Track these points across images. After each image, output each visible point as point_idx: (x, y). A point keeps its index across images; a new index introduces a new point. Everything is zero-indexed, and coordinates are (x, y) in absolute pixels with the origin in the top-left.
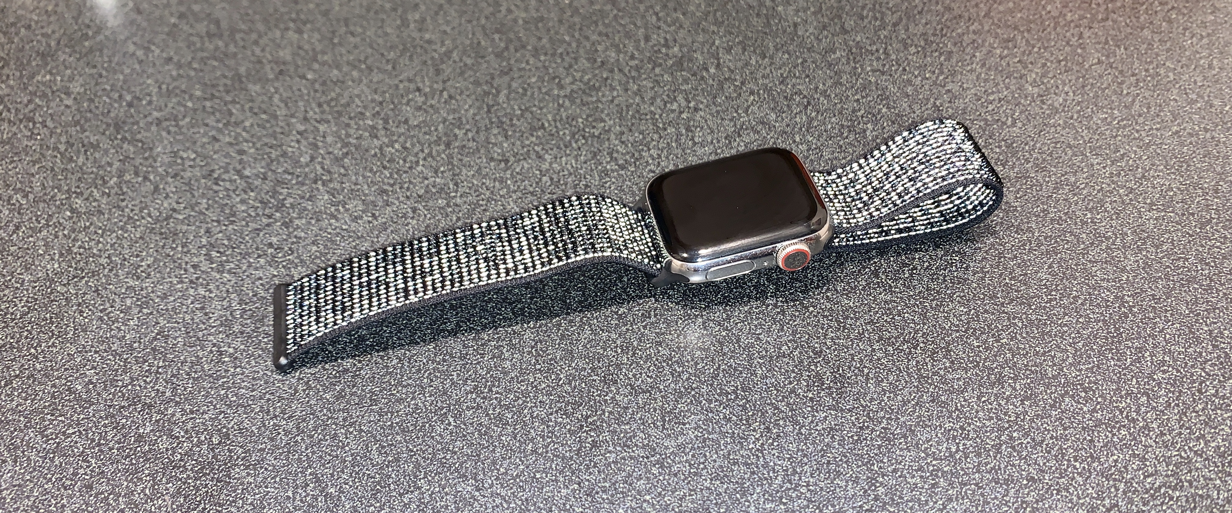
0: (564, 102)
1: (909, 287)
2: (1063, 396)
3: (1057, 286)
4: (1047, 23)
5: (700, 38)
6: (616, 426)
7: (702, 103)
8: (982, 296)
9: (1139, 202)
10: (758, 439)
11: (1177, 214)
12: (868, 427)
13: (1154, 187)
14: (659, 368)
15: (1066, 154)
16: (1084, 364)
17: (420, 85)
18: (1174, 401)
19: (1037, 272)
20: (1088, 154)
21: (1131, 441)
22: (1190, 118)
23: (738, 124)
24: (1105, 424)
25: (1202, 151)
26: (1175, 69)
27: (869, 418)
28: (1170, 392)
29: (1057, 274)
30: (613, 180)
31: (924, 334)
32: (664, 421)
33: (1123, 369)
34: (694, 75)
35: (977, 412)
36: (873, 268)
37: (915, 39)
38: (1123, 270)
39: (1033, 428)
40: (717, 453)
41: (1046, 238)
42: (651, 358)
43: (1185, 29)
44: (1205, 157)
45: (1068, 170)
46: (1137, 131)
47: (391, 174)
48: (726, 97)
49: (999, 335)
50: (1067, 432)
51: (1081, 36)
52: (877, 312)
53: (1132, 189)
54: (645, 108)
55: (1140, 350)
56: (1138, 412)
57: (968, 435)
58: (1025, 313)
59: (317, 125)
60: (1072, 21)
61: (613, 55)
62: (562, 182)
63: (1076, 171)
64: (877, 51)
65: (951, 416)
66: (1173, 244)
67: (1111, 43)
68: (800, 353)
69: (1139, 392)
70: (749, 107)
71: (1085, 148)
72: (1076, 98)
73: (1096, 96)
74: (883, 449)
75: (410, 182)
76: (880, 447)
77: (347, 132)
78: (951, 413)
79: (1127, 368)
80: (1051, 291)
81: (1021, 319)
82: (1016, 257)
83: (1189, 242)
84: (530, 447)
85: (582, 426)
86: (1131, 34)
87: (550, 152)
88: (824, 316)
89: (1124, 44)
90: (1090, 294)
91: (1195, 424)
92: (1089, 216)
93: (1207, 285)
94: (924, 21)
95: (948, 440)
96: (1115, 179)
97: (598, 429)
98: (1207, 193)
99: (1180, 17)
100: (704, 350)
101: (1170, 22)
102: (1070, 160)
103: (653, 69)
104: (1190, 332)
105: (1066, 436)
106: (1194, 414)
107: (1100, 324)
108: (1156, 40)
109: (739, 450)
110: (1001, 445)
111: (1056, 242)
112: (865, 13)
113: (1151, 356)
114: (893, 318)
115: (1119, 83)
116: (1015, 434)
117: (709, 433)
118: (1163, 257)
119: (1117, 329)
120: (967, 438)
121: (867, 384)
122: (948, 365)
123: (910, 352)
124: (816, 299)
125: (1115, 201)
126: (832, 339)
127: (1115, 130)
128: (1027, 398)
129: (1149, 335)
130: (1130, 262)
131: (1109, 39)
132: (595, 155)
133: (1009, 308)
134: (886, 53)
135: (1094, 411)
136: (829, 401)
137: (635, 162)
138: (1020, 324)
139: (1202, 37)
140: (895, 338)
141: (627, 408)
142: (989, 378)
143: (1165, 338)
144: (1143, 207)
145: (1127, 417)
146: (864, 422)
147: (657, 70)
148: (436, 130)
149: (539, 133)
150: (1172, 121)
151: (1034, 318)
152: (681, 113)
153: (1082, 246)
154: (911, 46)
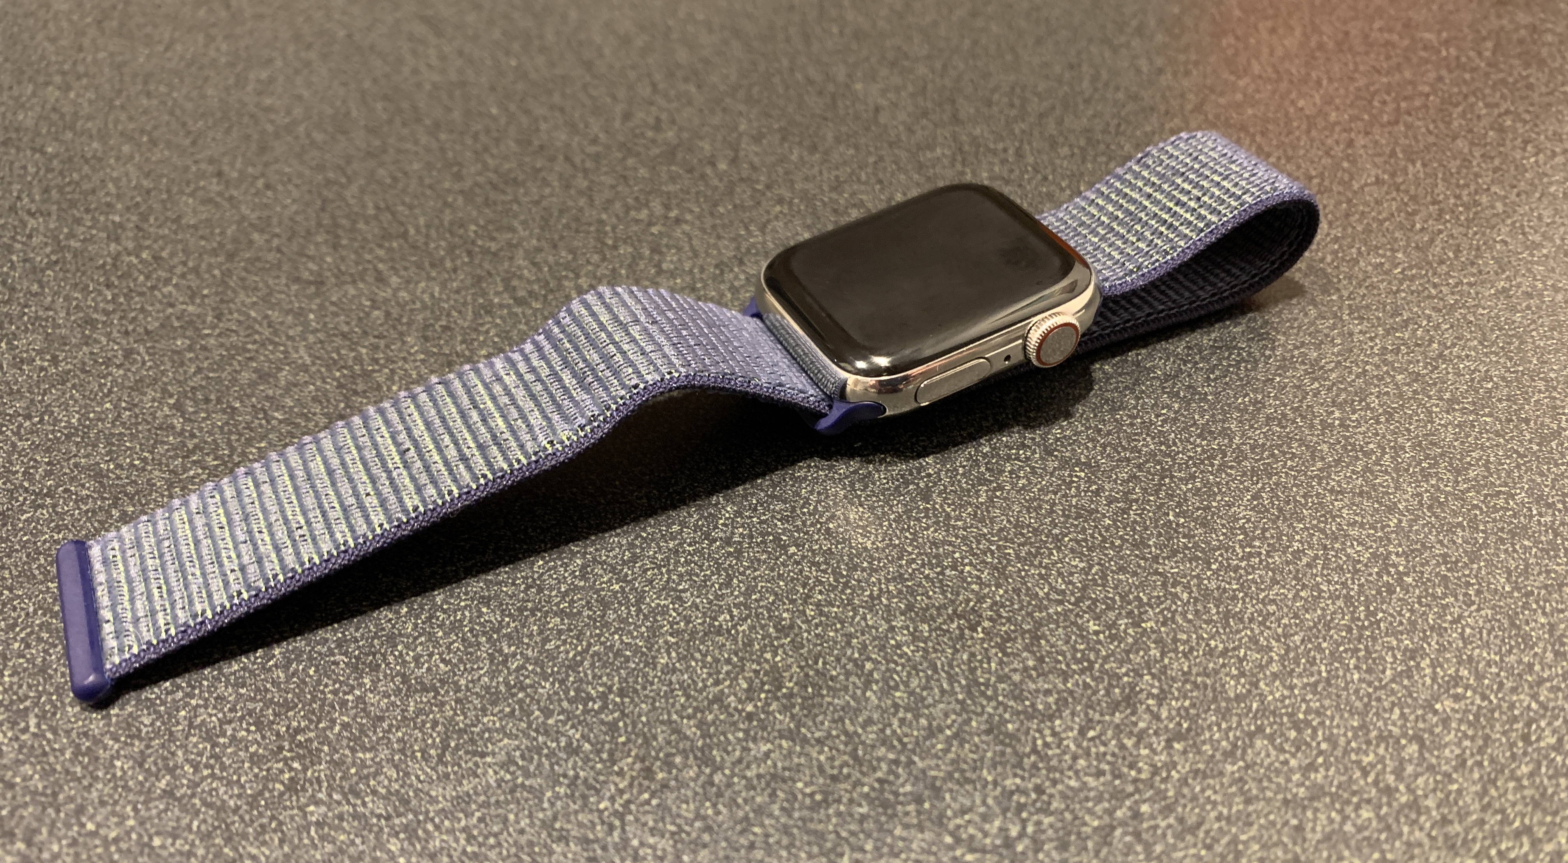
0: (455, 200)
1: (982, 520)
2: (1251, 735)
3: (1264, 530)
4: (1295, 124)
5: (716, 120)
6: (347, 752)
7: (691, 211)
8: (1118, 543)
9: (1430, 397)
10: (621, 792)
11: (1497, 419)
12: (849, 776)
13: (1458, 374)
14: (471, 645)
15: (1306, 315)
16: (1300, 676)
17: (226, 168)
18: (1472, 755)
19: (1230, 505)
20: (1345, 317)
21: (1380, 832)
22: (1529, 270)
23: (744, 245)
24: (1331, 794)
25: (1547, 321)
26: (1506, 197)
27: (855, 758)
28: (1466, 736)
29: (1267, 511)
30: (498, 321)
31: (995, 603)
32: (445, 747)
33: (1376, 689)
34: (690, 171)
35: (1075, 758)
36: (922, 485)
37: (1072, 138)
38: (1392, 509)
39: (1184, 796)
40: (530, 816)
41: (1253, 448)
42: (462, 626)
43: (1526, 142)
44: (1552, 329)
45: (1308, 339)
46: (1435, 286)
47: (115, 297)
48: (735, 206)
49: (1141, 613)
50: (1251, 808)
51: (1350, 143)
52: (914, 561)
53: (1418, 374)
54: (590, 214)
55: (1412, 654)
56: (1399, 773)
57: (1049, 803)
58: (1198, 576)
59: (26, 217)
60: (1338, 123)
61: (563, 137)
62: (405, 320)
63: (1322, 342)
64: (1005, 150)
65: (1020, 765)
66: (1488, 469)
67: (1400, 156)
68: (752, 628)
69: (1405, 735)
70: (769, 221)
71: (1340, 308)
72: (1333, 232)
73: (1368, 230)
74: (869, 825)
75: (142, 310)
76: (863, 818)
77: (71, 230)
78: (1021, 757)
79: (1384, 687)
80: (1254, 539)
81: (1187, 587)
82: (1193, 477)
83: (1518, 466)
84: (163, 784)
85: (281, 748)
86: (1435, 144)
87: (402, 273)
88: (813, 564)
89: (1422, 159)
90: (1325, 548)
91: (1514, 805)
92: (1337, 414)
93: (1549, 542)
94: (1090, 112)
95: (1005, 811)
96: (1390, 358)
97: (310, 756)
98: (1555, 389)
99: (1519, 125)
100: (570, 615)
101: (1501, 130)
102: (1312, 323)
103: (624, 159)
104: (1513, 624)
105: (1249, 815)
106: (1511, 785)
107: (1340, 603)
108: (1476, 154)
109: (576, 812)
110: (1113, 828)
111: (1273, 455)
112: (996, 97)
113: (1433, 666)
114: (942, 573)
115: (1408, 213)
116: (1145, 808)
117: (527, 775)
118: (1468, 490)
119: (1369, 614)
120: (1046, 811)
121: (864, 693)
122: (1031, 663)
123: (962, 636)
124: (807, 533)
125: (1387, 393)
126: (818, 605)
127: (1395, 282)
128: (1179, 736)
129: (1432, 628)
130: (1405, 498)
131: (1398, 150)
132: (479, 279)
133: (1169, 567)
134: (1019, 154)
135: (1312, 767)
136: (783, 720)
137: (545, 296)
138: (1185, 596)
139: (1554, 154)
140: (938, 609)
141: (381, 719)
142: (1108, 693)
143: (1462, 634)
144: (1437, 406)
145: (1376, 783)
146: (841, 767)
147: (630, 162)
148: (222, 233)
149: (395, 245)
150: (1497, 273)
151: (1213, 585)
152: (650, 224)
153: (1319, 464)
154: (1063, 145)
